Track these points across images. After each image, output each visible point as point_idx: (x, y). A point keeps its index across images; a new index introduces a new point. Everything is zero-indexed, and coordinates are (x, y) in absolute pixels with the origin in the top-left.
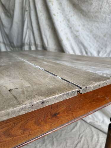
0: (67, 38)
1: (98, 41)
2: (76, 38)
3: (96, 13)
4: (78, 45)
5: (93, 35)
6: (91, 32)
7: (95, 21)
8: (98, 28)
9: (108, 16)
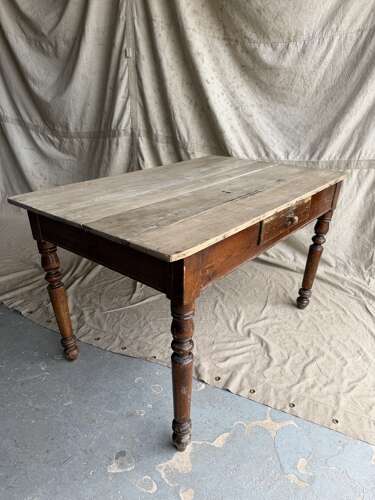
0: (232, 127)
1: (285, 135)
2: (248, 127)
3: (283, 89)
4: (252, 141)
5: (277, 124)
6: (274, 118)
7: (279, 102)
8: (285, 113)
9: (301, 97)
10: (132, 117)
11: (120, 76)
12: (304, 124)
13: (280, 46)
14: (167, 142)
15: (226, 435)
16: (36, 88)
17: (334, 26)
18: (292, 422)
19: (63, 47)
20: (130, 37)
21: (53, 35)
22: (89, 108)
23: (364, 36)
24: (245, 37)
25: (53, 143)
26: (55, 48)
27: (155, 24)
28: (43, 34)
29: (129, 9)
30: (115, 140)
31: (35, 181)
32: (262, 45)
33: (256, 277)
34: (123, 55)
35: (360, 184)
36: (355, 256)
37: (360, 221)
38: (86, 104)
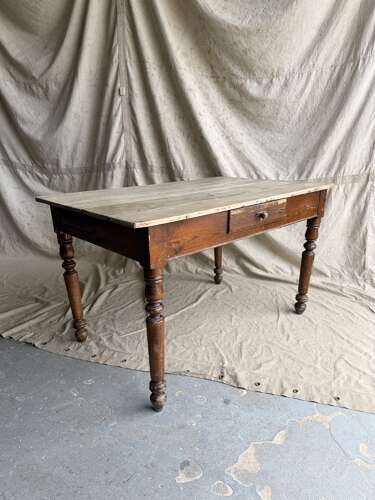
0: (224, 155)
1: (274, 159)
2: (239, 154)
3: (269, 118)
4: (243, 165)
5: (266, 150)
6: (262, 145)
8: (272, 139)
9: (286, 124)
10: (126, 151)
11: (114, 112)
12: (290, 147)
13: (265, 81)
14: (162, 172)
15: (283, 432)
16: (25, 129)
17: (311, 63)
18: (340, 414)
19: (54, 89)
20: (123, 78)
21: (44, 78)
22: (80, 145)
23: (337, 70)
24: (233, 75)
25: (41, 181)
26: (46, 91)
27: (148, 66)
28: (33, 78)
29: (122, 53)
30: (110, 173)
31: (23, 219)
32: (248, 81)
33: (260, 292)
34: (117, 93)
35: (346, 197)
36: (347, 263)
37: (350, 231)
38: (78, 141)
